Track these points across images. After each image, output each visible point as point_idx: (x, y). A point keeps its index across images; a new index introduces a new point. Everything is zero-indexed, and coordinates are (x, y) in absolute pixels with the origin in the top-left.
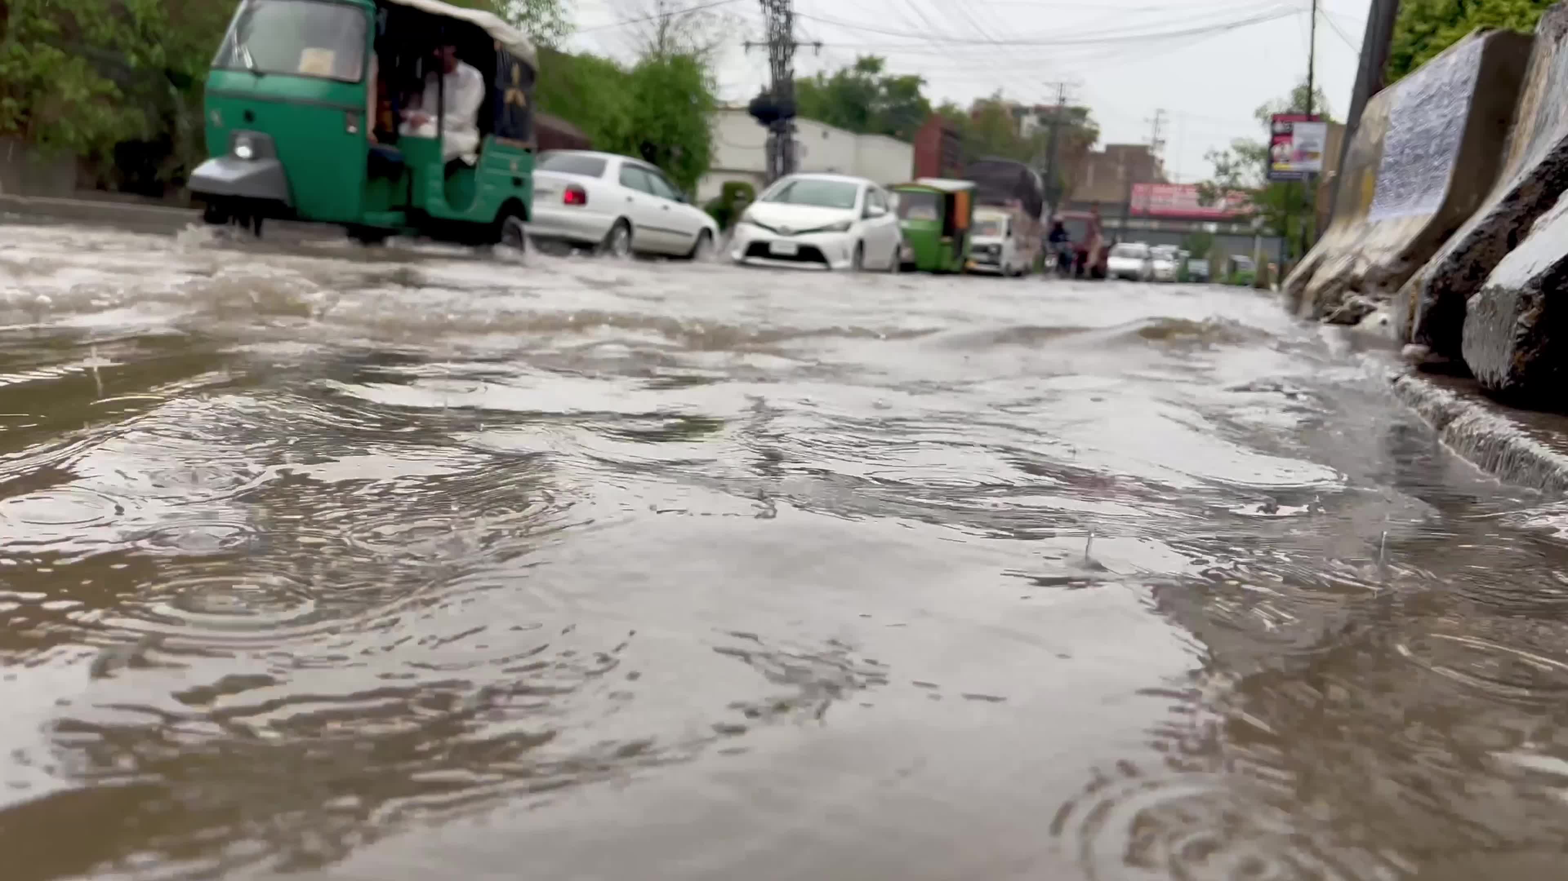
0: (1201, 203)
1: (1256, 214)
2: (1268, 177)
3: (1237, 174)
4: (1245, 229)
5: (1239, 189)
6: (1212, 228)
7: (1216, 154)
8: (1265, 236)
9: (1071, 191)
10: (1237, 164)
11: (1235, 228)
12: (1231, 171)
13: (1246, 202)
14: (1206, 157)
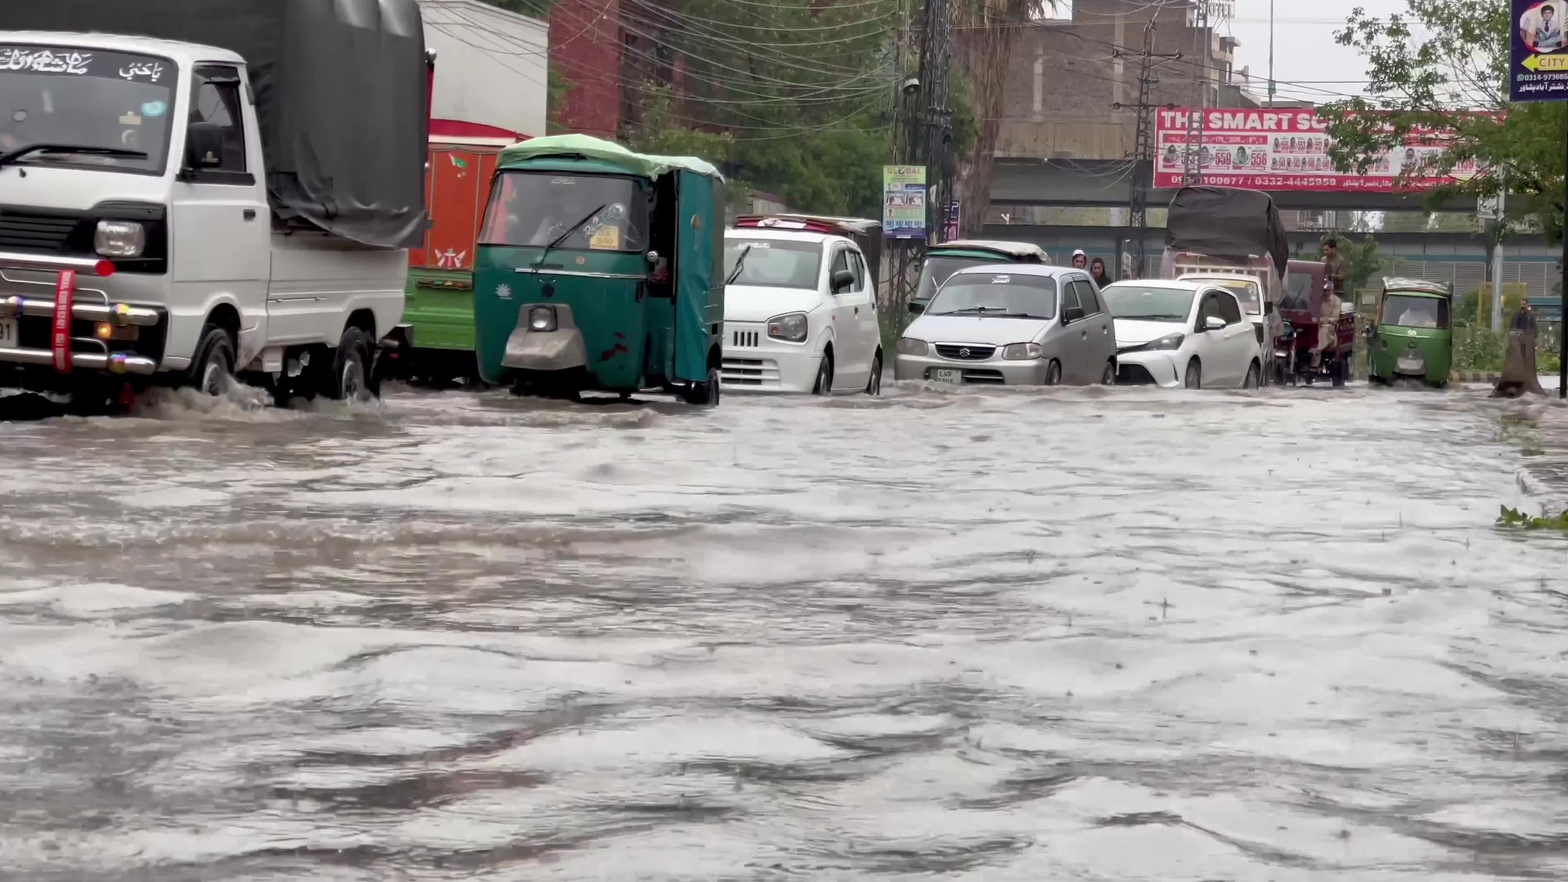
0: (1340, 161)
1: (1490, 187)
2: (1514, 89)
3: (1429, 79)
4: (1457, 222)
5: (1439, 119)
6: (1374, 220)
7: (1370, 28)
8: (1514, 240)
9: (990, 134)
10: (1426, 53)
11: (1433, 221)
12: (1416, 73)
13: (1463, 155)
14: (1346, 38)
